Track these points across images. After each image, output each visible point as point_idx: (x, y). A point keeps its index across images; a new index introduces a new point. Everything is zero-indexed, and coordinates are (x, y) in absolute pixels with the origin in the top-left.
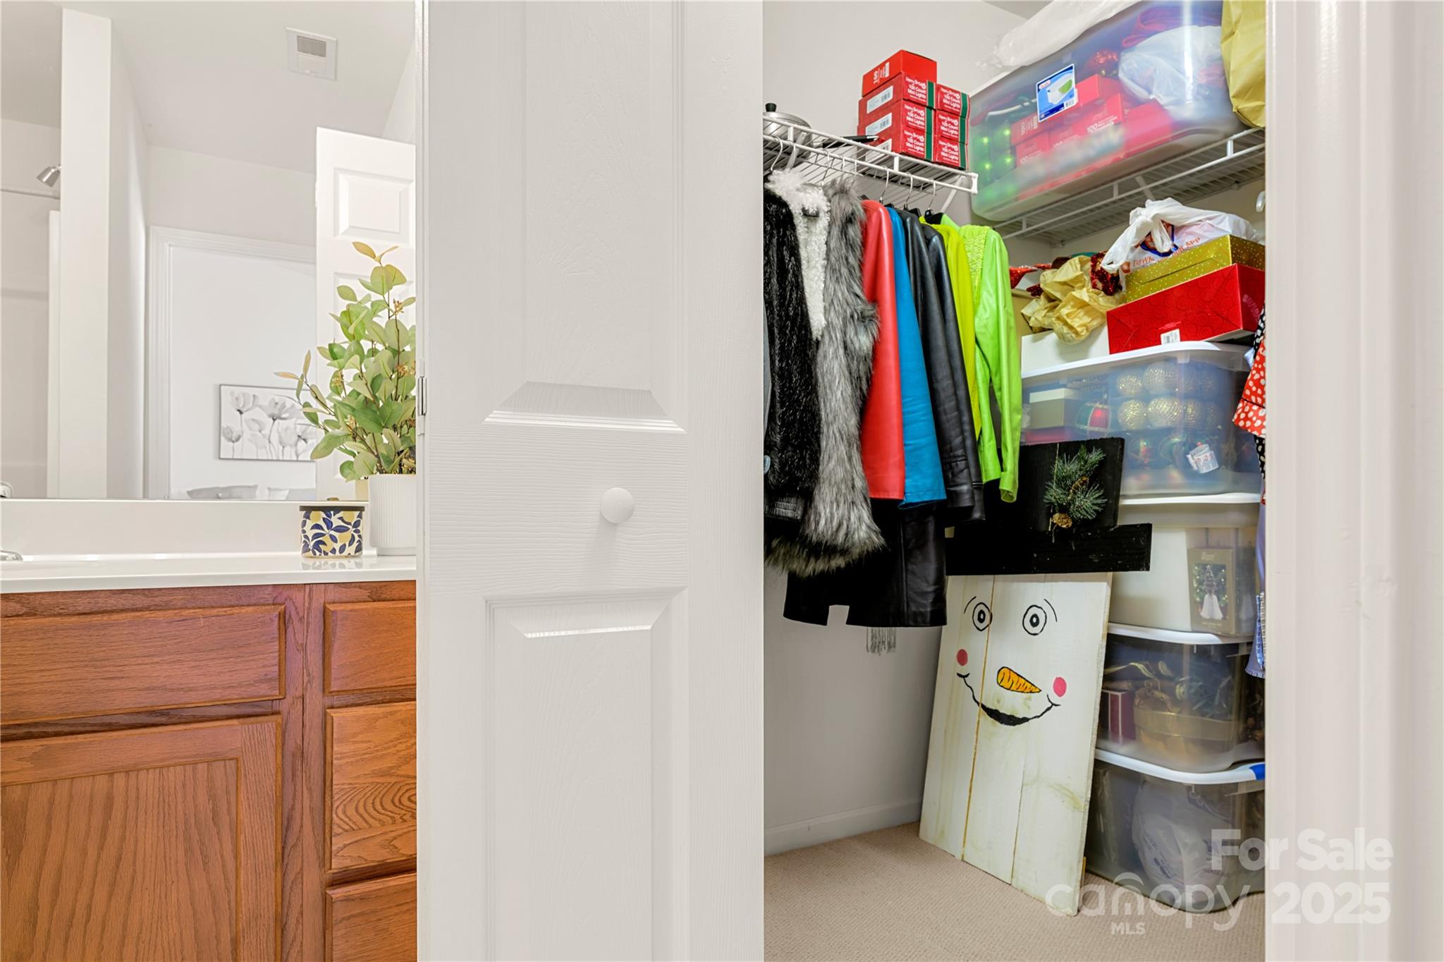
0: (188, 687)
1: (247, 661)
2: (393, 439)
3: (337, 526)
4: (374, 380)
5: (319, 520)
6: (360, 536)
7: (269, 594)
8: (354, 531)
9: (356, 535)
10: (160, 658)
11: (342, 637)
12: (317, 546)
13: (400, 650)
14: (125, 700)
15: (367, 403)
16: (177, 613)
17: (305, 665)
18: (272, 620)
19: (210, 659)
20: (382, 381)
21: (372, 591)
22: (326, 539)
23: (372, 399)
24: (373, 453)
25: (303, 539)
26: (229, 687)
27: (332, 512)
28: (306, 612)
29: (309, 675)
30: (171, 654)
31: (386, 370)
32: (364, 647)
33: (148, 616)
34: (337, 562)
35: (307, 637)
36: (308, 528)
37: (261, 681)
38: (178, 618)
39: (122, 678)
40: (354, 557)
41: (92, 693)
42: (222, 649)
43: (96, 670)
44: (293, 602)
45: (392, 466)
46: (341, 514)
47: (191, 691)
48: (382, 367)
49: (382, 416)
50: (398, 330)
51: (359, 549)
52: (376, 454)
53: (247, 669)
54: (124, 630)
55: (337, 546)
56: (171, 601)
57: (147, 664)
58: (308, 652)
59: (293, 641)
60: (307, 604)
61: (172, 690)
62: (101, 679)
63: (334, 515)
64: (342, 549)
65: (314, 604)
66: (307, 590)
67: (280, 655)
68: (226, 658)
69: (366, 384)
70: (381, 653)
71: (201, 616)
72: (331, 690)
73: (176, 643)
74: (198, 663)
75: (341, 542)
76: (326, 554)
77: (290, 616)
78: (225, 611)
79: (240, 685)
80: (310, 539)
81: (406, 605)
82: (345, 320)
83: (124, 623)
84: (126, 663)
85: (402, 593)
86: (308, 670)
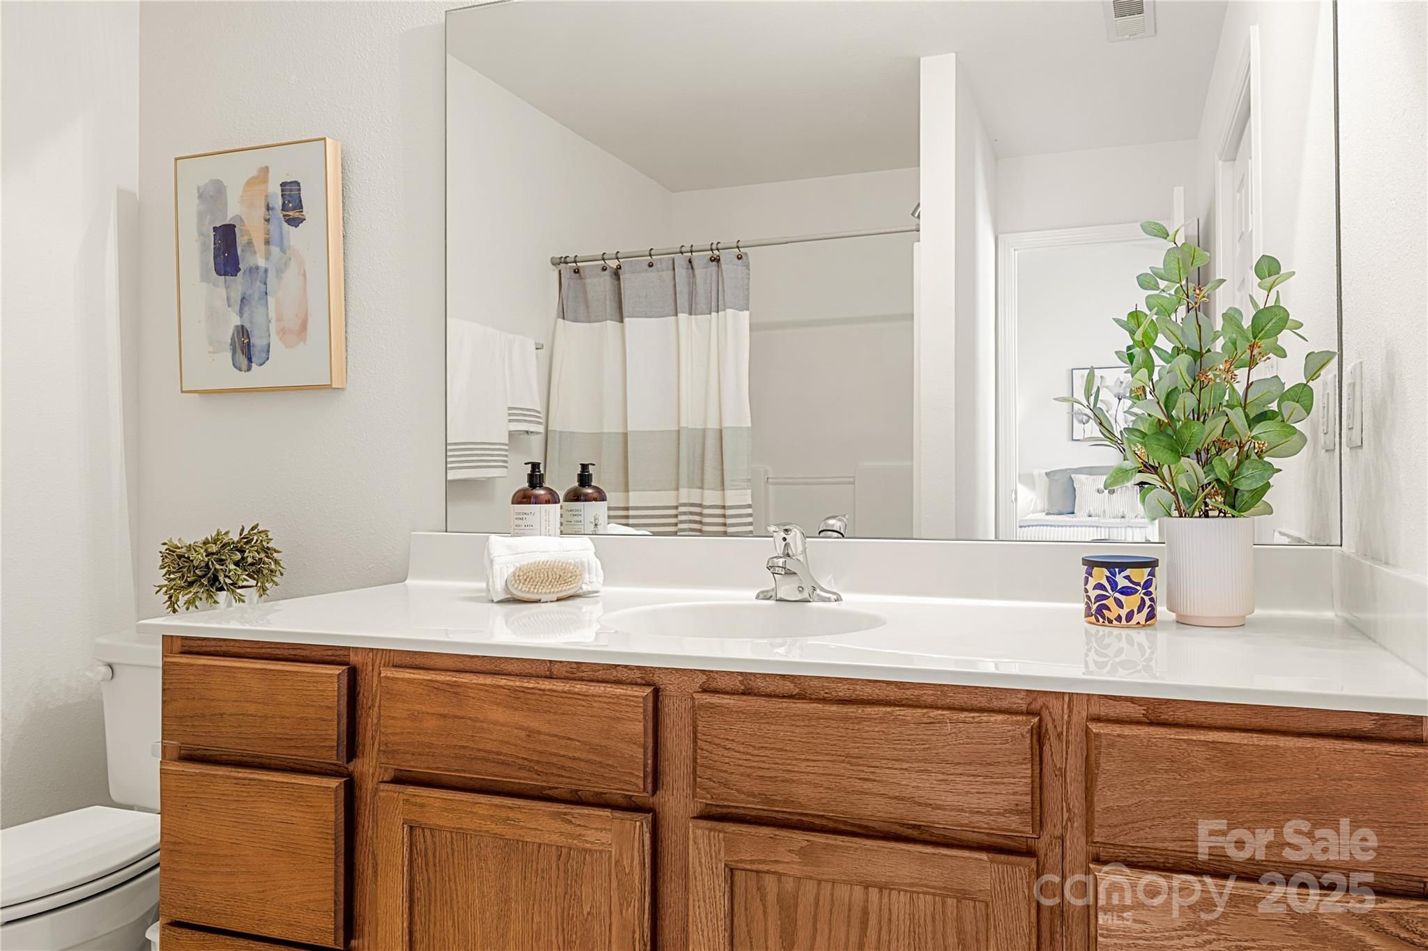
0: (936, 805)
1: (997, 783)
2: (1194, 471)
3: (1123, 588)
4: (1168, 395)
5: (1102, 578)
6: (1152, 600)
7: (1022, 699)
8: (1144, 594)
9: (1146, 598)
10: (909, 765)
11: (1107, 770)
12: (1100, 610)
13: (1185, 801)
14: (875, 809)
15: (1161, 425)
16: (925, 713)
17: (1065, 798)
18: (1023, 736)
19: (958, 774)
20: (1178, 397)
21: (1148, 708)
22: (1110, 603)
23: (1166, 421)
24: (1170, 490)
25: (1086, 600)
26: (977, 812)
27: (1117, 570)
28: (1065, 727)
29: (1069, 810)
30: (919, 761)
31: (1185, 380)
32: (1137, 789)
33: (898, 713)
34: (1124, 632)
35: (1066, 759)
36: (1090, 586)
37: (1011, 812)
38: (925, 720)
39: (874, 781)
40: (1144, 626)
41: (848, 792)
42: (970, 764)
43: (852, 768)
44: (1050, 712)
45: (1195, 503)
46: (1128, 572)
47: (938, 808)
48: (1180, 377)
49: (1180, 442)
50: (1200, 326)
51: (1151, 616)
52: (1173, 490)
53: (997, 794)
54: (876, 726)
55: (1123, 613)
56: (921, 696)
57: (896, 769)
58: (1068, 780)
59: (1050, 762)
60: (1066, 717)
61: (919, 804)
62: (856, 778)
63: (1119, 574)
64: (1130, 616)
65: (1075, 718)
66: (1066, 699)
67: (1032, 782)
68: (974, 775)
69: (1158, 403)
70: (1160, 801)
71: (948, 721)
72: (1095, 841)
73: (924, 749)
74: (945, 777)
75: (1127, 608)
76: (1110, 621)
77: (1047, 730)
78: (973, 717)
79: (988, 812)
80: (1093, 601)
81: (1194, 738)
82: (1133, 324)
83: (876, 719)
84: (878, 764)
85: (1190, 715)
86: (1068, 805)
